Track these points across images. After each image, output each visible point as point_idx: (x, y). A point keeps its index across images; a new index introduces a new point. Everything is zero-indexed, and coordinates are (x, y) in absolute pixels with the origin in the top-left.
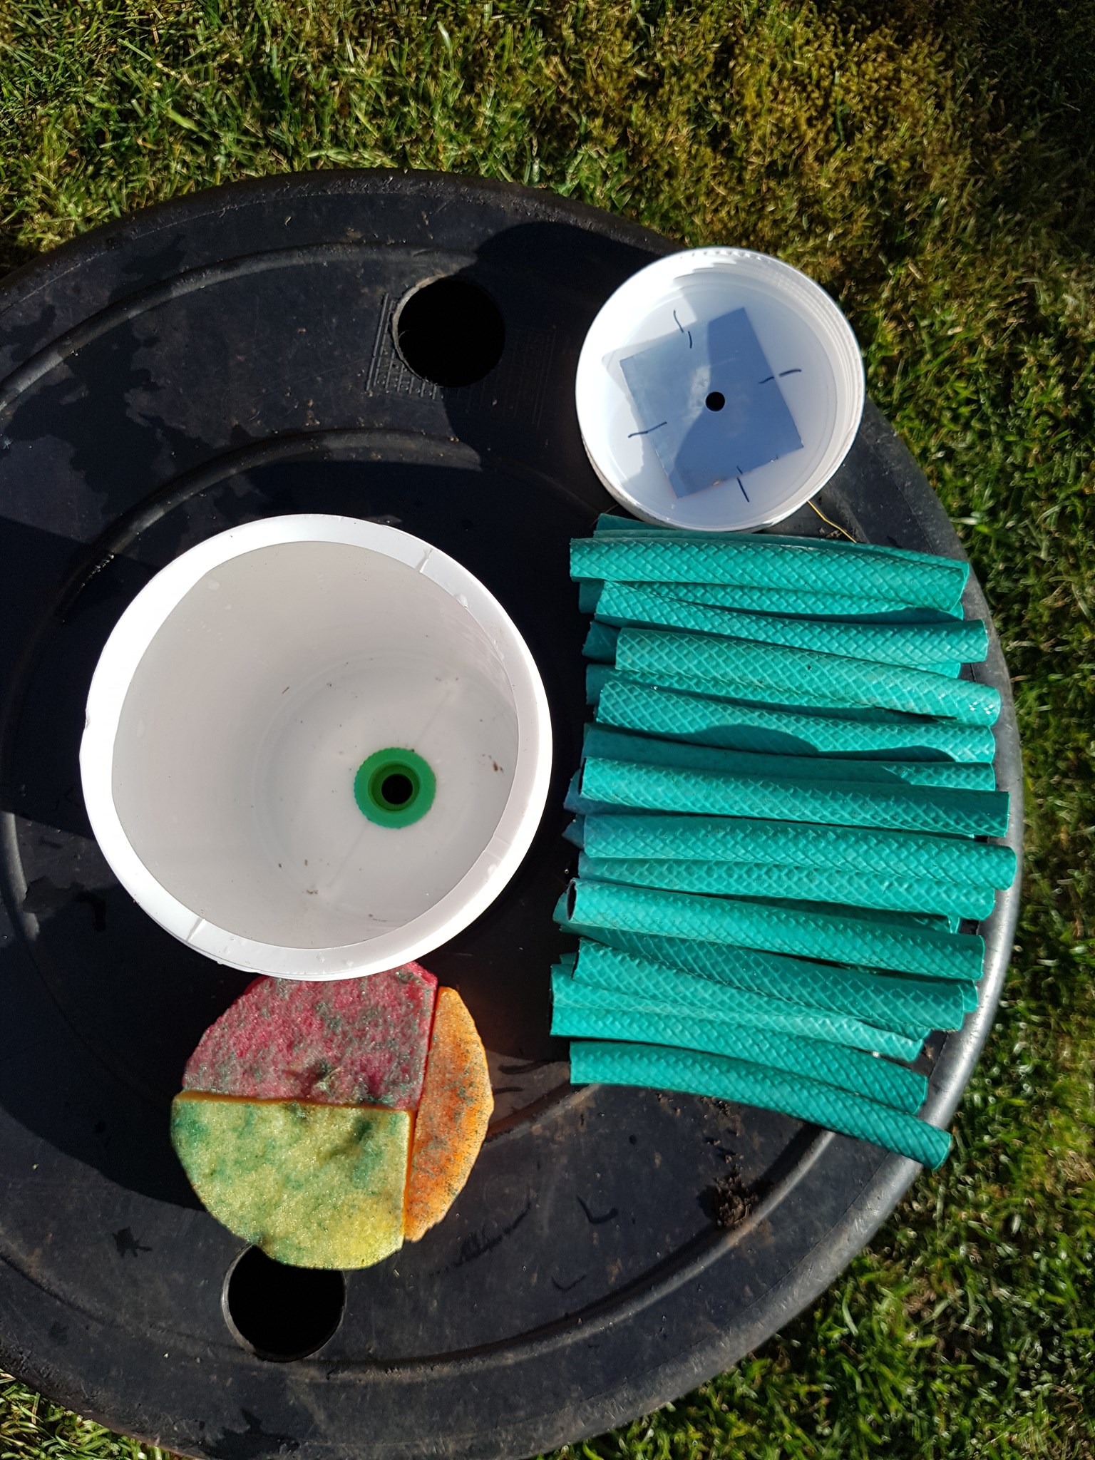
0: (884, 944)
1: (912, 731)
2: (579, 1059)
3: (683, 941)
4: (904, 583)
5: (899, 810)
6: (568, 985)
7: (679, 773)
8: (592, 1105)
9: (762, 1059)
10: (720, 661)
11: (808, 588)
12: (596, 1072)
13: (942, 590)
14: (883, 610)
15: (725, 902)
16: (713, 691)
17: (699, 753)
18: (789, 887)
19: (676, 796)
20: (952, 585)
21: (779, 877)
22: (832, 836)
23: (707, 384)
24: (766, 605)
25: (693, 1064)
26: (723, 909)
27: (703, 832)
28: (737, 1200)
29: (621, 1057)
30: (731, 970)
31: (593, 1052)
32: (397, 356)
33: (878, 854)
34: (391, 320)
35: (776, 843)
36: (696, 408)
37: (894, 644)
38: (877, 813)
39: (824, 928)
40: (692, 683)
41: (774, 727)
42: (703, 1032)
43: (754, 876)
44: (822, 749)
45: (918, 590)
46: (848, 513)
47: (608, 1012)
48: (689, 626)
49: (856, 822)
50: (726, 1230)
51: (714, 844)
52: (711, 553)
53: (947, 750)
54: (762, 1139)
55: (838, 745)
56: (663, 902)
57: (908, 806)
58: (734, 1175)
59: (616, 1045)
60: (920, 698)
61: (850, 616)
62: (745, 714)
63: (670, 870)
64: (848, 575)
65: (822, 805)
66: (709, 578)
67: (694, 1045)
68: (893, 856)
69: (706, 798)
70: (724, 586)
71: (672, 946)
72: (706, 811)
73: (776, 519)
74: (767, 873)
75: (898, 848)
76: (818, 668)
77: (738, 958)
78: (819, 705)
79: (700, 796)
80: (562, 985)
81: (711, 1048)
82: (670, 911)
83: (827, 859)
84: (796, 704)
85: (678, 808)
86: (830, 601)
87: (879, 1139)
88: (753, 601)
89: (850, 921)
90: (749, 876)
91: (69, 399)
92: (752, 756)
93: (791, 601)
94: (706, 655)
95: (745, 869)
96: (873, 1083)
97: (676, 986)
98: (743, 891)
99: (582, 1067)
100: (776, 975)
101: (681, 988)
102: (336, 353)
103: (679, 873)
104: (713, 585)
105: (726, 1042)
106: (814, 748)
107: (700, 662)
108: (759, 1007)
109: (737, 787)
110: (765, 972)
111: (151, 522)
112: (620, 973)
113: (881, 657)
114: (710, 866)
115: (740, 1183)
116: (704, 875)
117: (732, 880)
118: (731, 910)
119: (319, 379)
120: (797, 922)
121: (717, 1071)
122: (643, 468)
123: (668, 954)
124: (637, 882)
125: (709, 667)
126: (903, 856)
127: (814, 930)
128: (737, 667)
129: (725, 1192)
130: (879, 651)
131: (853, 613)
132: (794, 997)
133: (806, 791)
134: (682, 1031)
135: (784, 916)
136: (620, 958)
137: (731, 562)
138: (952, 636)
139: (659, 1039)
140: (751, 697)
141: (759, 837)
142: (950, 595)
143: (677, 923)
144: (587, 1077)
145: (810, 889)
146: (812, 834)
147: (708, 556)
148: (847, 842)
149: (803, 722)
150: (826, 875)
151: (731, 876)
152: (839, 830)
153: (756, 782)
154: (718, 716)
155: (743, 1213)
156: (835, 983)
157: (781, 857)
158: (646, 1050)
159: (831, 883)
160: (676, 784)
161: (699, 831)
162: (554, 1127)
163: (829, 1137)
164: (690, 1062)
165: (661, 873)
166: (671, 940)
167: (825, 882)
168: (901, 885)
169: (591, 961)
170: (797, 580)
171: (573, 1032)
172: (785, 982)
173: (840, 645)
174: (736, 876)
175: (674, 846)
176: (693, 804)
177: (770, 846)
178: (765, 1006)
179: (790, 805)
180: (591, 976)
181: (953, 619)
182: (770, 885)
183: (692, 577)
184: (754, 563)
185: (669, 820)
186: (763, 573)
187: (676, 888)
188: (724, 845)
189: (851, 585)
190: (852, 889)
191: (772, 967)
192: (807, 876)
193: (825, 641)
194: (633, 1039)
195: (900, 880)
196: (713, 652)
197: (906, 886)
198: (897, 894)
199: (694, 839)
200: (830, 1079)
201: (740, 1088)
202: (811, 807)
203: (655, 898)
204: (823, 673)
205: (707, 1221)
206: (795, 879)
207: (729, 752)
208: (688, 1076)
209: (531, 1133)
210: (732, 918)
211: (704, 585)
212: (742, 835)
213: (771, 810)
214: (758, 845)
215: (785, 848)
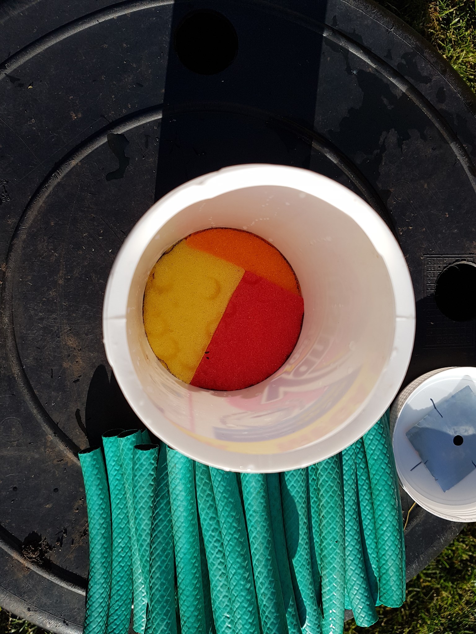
0: (194, 622)
1: (313, 604)
2: (92, 457)
3: (170, 510)
4: (391, 577)
5: (272, 620)
6: (131, 444)
7: (264, 491)
8: (69, 464)
9: (115, 554)
10: (331, 493)
11: (378, 526)
12: (87, 467)
13: (391, 597)
14: (373, 566)
15: (197, 530)
16: (311, 490)
17: (277, 494)
18: (214, 565)
19: (252, 494)
20: (395, 601)
21: (218, 558)
22: (248, 586)
23: (466, 434)
24: (363, 504)
25: (103, 518)
26: (193, 531)
27: (234, 514)
28: (38, 553)
29: (98, 478)
30: (160, 542)
31: (97, 463)
32: (445, 268)
33: (244, 613)
34: (462, 260)
35: (237, 557)
36: (452, 432)
37: (357, 579)
38: (268, 607)
39: (195, 588)
40: (313, 477)
41: (300, 532)
42: (122, 520)
43: (216, 544)
44: (294, 561)
45: (389, 585)
46: (414, 523)
47: (121, 466)
48: (344, 467)
49: (259, 596)
50: (20, 552)
51: (228, 522)
52: (387, 471)
53: (307, 623)
54: (72, 559)
55: (298, 568)
56: (189, 498)
57: (275, 624)
58: (51, 548)
59: (104, 473)
60: (331, 601)
61: (367, 549)
62: (304, 515)
63: (208, 495)
64: (390, 547)
65: (265, 576)
66: (372, 472)
67: (114, 516)
68: (245, 621)
69: (254, 511)
70: (368, 478)
71: (165, 505)
72: (247, 512)
73: (405, 488)
74: (219, 551)
75: (250, 623)
76: (337, 547)
77: (168, 544)
78: (316, 548)
79: (255, 507)
80: (130, 441)
81: (115, 526)
82: (185, 503)
83: (235, 586)
84: (314, 536)
85: (245, 495)
86: (372, 537)
87: (88, 625)
88: (364, 496)
89: (202, 600)
90: (215, 542)
91: (385, 101)
92: (281, 525)
93: (368, 517)
94: (332, 484)
95: (219, 538)
96: (117, 615)
97: (144, 508)
98: (206, 539)
99: (89, 459)
100: (163, 568)
101: (143, 512)
102: (439, 236)
103: (208, 501)
104: (368, 472)
105: (120, 533)
106: (293, 557)
107: (327, 481)
108: (143, 556)
109: (264, 527)
110: (164, 561)
111: (330, 158)
112: (144, 476)
113: (350, 573)
114: (215, 518)
115: (47, 552)
116: (210, 516)
117: (210, 532)
118: (193, 536)
119: (424, 229)
120: (196, 573)
121: (103, 532)
122: (416, 410)
123: (161, 504)
124: (197, 478)
125: (325, 487)
126: (246, 626)
127: (193, 584)
128: (329, 503)
129: (40, 545)
130: (352, 572)
131: (368, 550)
132: (154, 580)
133: (271, 566)
134: (120, 508)
135: (197, 565)
136: (152, 473)
137: (384, 483)
138: (368, 607)
139: (113, 496)
140: (313, 511)
141: (239, 547)
142: (389, 602)
143: (179, 509)
144: (83, 462)
145: (216, 576)
146: (246, 575)
147: (384, 470)
148: (247, 595)
149: (306, 547)
150: (226, 583)
151: (213, 531)
152: (252, 588)
153: (269, 536)
154: (300, 501)
155: (31, 558)
156: (167, 601)
157: (230, 561)
158: (105, 491)
159: (221, 587)
160: (259, 492)
161: (234, 512)
162: (53, 447)
163: (83, 593)
164: (104, 516)
165: (205, 491)
166: (169, 503)
167: (221, 584)
168: (229, 623)
169: (147, 458)
170: (381, 520)
171: (106, 450)
172: (160, 575)
173: (351, 551)
174: (213, 534)
175: (222, 499)
176: (249, 504)
177: (234, 554)
178: (145, 559)
179: (261, 559)
180: (139, 459)
181: (375, 601)
182: (213, 554)
183: (371, 462)
184: (386, 495)
185: (237, 491)
186: (381, 502)
187: (199, 501)
188: (230, 528)
189: (384, 549)
190: (221, 599)
191: (167, 564)
192: (223, 573)
193: (352, 543)
194: (110, 482)
195: (232, 622)
196: (334, 488)
197: (229, 626)
198: (224, 622)
199: (229, 509)
200: (113, 592)
201: (97, 546)
202: (262, 571)
203: (191, 492)
204: (335, 549)
205: (22, 539)
206: (219, 567)
207: (281, 510)
208: (97, 517)
209: (47, 435)
210: (189, 538)
211: (367, 466)
212: (237, 537)
213: (256, 549)
214: (234, 547)
215: (235, 562)
